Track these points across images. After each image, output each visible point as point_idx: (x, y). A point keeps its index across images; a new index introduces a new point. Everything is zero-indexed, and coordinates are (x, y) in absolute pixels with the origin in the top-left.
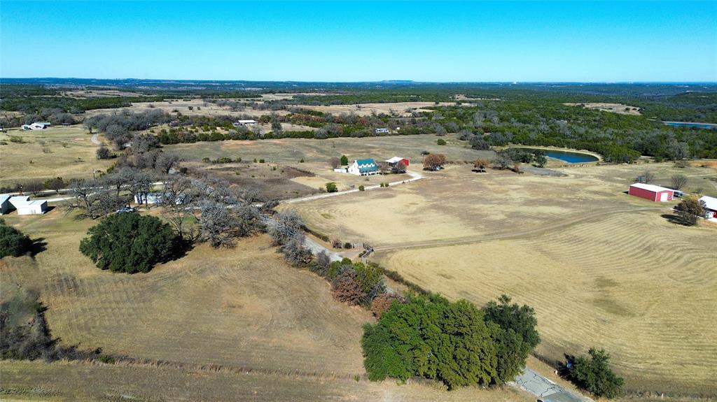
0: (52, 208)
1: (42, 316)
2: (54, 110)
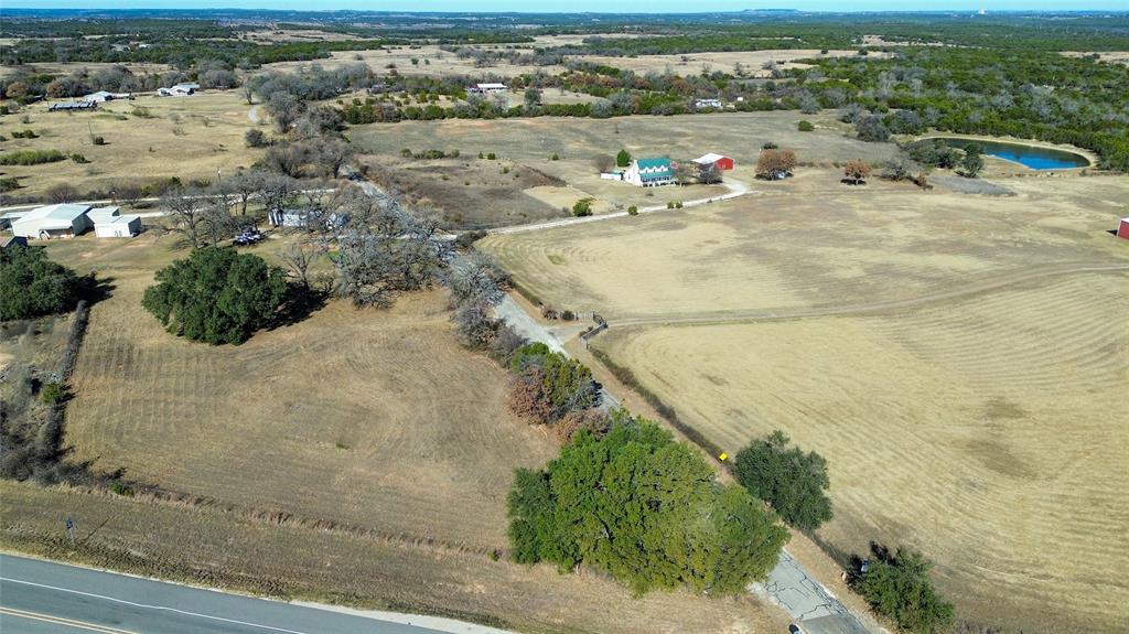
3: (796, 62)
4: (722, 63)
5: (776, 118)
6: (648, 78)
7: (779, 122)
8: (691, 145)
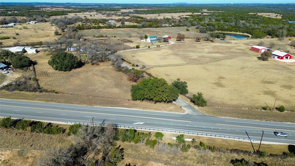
0: (39, 52)
1: (37, 82)
2: (38, 16)
3: (186, 15)
4: (168, 16)
5: (181, 28)
6: (150, 19)
7: (182, 29)
8: (161, 34)
